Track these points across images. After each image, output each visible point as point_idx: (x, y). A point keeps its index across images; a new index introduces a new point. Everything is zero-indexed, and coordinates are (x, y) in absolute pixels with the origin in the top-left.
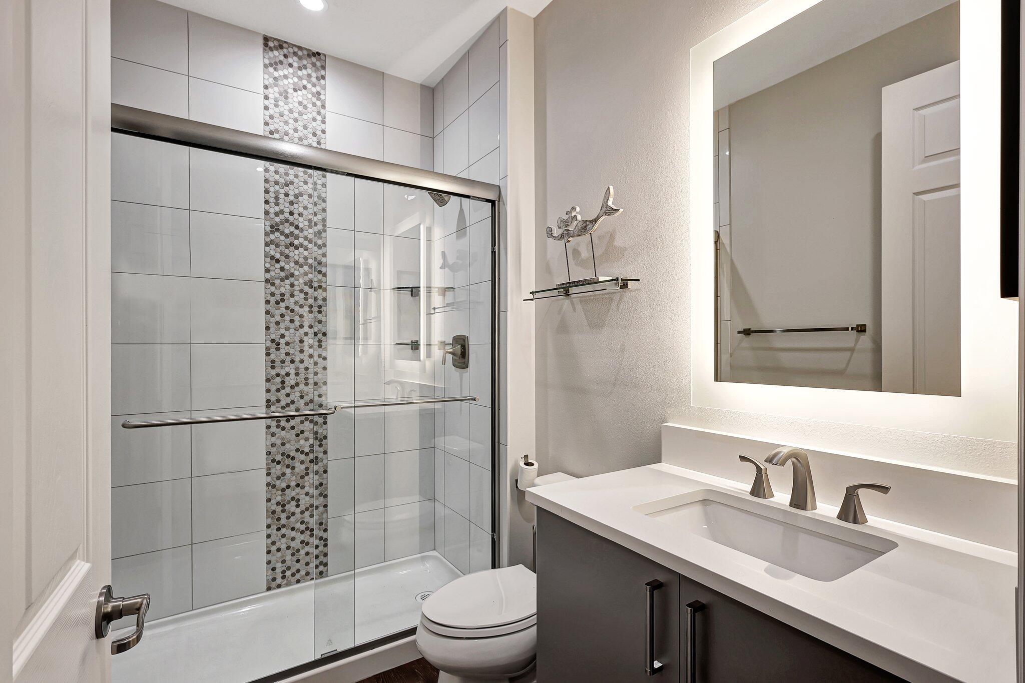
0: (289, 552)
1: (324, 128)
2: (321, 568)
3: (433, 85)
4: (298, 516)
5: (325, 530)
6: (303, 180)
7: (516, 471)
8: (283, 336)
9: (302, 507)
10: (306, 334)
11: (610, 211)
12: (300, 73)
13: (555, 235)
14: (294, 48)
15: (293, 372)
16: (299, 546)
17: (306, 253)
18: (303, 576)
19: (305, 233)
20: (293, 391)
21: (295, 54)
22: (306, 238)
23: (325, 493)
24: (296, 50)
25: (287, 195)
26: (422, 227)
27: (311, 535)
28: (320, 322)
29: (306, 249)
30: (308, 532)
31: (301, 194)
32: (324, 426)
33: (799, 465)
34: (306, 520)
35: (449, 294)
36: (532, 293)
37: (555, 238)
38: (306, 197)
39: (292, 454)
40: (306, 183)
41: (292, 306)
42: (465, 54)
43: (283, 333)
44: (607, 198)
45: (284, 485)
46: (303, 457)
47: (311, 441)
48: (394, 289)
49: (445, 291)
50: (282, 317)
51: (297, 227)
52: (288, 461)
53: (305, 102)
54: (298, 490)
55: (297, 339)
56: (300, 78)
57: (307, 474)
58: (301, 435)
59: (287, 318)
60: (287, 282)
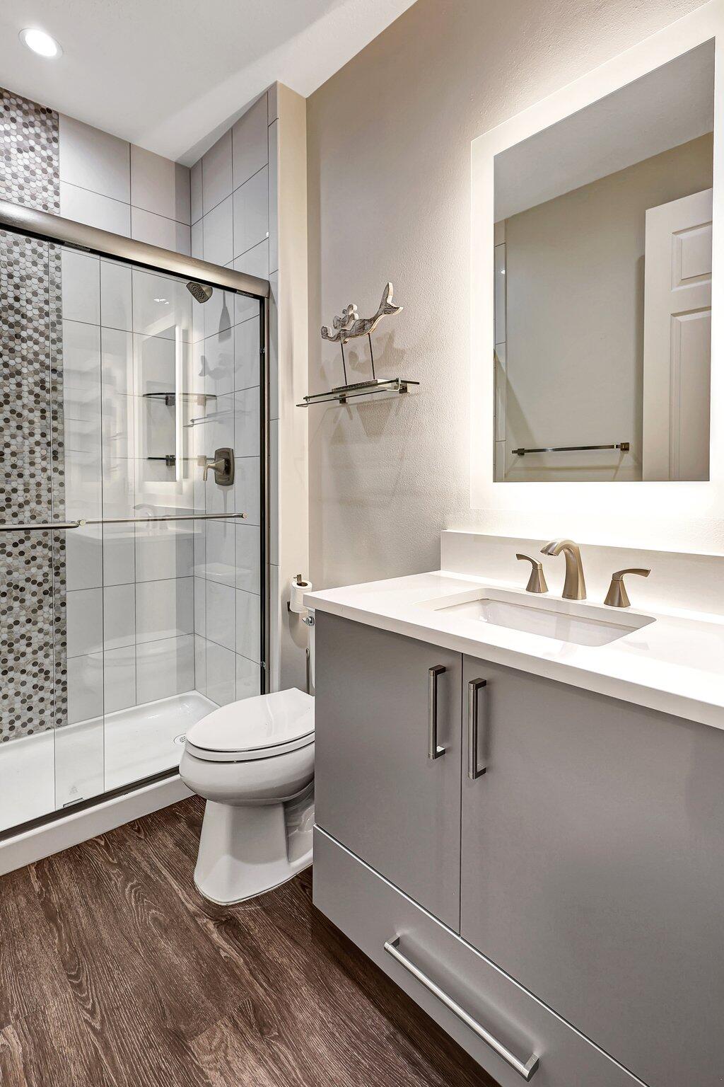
0: (19, 699)
1: (57, 200)
2: (59, 716)
3: (190, 166)
4: (29, 656)
5: (64, 672)
6: (31, 260)
7: (287, 593)
8: (7, 445)
9: (35, 646)
10: (38, 443)
11: (389, 309)
12: (25, 131)
13: (331, 335)
14: (18, 99)
15: (21, 488)
16: (32, 691)
17: (36, 348)
18: (36, 726)
19: (35, 324)
20: (22, 510)
21: (19, 107)
22: (36, 330)
23: (64, 629)
24: (20, 102)
25: (10, 276)
26: (177, 329)
27: (47, 679)
28: (55, 430)
29: (36, 343)
30: (43, 675)
31: (29, 277)
32: (62, 552)
33: (571, 556)
34: (39, 661)
35: (210, 403)
36: (306, 398)
37: (331, 339)
38: (35, 281)
39: (21, 585)
40: (35, 264)
41: (19, 410)
42: (228, 131)
43: (7, 441)
44: (386, 296)
45: (11, 621)
46: (35, 588)
47: (46, 569)
48: (144, 396)
49: (205, 399)
50: (6, 422)
51: (24, 316)
52: (15, 593)
53: (32, 167)
54: (29, 626)
55: (27, 449)
56: (26, 137)
57: (41, 608)
58: (32, 562)
59: (13, 424)
60: (13, 381)
